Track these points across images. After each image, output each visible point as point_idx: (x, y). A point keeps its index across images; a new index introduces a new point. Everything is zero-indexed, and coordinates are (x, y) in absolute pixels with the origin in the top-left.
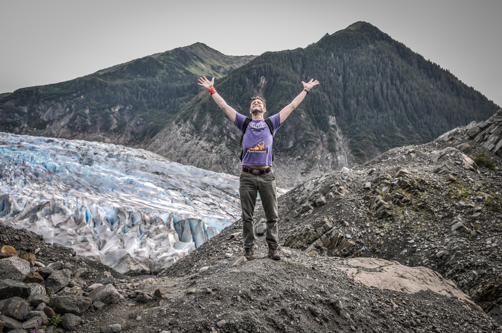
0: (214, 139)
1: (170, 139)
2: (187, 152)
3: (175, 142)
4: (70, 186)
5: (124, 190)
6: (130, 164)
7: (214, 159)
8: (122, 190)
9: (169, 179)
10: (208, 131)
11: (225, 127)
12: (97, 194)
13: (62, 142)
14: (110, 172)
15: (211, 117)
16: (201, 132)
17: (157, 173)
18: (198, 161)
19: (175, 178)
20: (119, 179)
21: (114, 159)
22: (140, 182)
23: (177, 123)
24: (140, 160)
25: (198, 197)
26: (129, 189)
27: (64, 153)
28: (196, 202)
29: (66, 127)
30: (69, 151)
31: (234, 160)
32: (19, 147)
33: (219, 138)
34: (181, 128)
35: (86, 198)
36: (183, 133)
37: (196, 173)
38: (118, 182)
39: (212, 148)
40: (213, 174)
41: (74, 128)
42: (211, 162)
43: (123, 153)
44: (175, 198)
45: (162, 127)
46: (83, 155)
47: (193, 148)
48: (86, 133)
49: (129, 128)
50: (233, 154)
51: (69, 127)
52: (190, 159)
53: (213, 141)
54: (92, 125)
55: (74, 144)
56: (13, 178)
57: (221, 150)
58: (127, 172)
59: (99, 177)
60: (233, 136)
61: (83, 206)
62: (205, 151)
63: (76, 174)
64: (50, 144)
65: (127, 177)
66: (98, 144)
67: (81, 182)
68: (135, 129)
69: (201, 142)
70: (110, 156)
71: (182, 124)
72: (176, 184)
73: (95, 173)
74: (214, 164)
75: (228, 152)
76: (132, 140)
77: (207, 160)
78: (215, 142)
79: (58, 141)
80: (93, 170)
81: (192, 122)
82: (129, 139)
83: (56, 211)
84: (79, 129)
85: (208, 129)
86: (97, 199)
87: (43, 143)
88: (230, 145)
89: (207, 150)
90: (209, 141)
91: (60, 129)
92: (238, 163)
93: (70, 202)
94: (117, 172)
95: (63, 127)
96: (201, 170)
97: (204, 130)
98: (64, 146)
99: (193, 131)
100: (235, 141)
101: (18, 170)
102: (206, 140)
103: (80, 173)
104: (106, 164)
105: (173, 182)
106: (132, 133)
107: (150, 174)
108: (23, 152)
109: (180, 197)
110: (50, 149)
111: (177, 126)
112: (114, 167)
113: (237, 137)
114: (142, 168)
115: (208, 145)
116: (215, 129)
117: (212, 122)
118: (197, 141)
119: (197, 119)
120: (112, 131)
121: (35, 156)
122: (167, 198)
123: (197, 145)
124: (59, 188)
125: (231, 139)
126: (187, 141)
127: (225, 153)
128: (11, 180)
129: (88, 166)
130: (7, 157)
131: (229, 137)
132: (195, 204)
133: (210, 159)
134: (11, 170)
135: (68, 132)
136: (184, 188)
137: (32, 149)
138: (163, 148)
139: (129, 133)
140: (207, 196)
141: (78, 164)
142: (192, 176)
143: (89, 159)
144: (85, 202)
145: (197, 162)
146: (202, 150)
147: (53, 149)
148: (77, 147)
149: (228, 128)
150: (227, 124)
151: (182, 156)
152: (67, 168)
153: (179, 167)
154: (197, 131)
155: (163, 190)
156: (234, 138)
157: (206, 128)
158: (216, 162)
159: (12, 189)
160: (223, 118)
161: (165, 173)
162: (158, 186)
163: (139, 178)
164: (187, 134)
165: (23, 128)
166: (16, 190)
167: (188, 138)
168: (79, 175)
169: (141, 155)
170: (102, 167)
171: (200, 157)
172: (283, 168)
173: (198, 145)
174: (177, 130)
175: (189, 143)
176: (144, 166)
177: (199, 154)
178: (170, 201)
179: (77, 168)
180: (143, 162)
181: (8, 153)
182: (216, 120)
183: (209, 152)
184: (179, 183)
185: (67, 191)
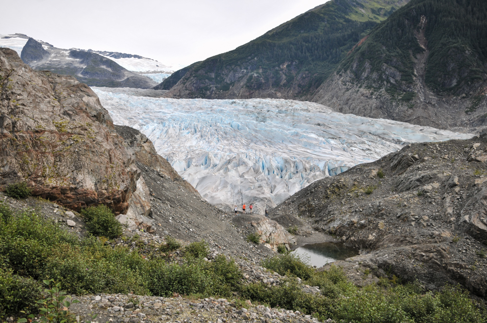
0: (373, 85)
1: (332, 89)
2: (348, 100)
3: (337, 92)
4: (250, 141)
5: (291, 141)
6: (296, 118)
7: (374, 105)
8: (290, 141)
9: (329, 129)
10: (367, 78)
11: (384, 72)
12: (270, 146)
13: (242, 102)
14: (280, 126)
15: (370, 64)
16: (361, 79)
17: (319, 125)
18: (358, 107)
19: (334, 128)
20: (287, 132)
21: (283, 115)
22: (305, 134)
23: (338, 73)
24: (305, 113)
25: (355, 144)
26: (295, 140)
27: (244, 113)
28: (354, 149)
29: (244, 87)
30: (248, 111)
31: (394, 104)
32: (211, 110)
33: (379, 84)
34: (342, 78)
35: (262, 150)
36: (344, 82)
37: (355, 122)
38: (286, 135)
39: (372, 94)
40: (370, 121)
41: (251, 86)
42: (371, 107)
43: (291, 108)
44: (334, 146)
45: (326, 78)
46: (259, 113)
47: (353, 95)
48: (261, 90)
49: (296, 82)
50: (393, 98)
51: (247, 86)
52: (351, 106)
53: (373, 87)
54: (265, 83)
55: (251, 102)
56: (210, 137)
57: (380, 96)
58: (294, 126)
59: (271, 131)
60: (392, 81)
61: (260, 158)
62: (365, 98)
63: (254, 130)
64: (233, 105)
65: (293, 130)
66: (270, 101)
67: (258, 137)
68: (301, 82)
69: (361, 89)
70: (280, 112)
71: (343, 74)
72: (336, 133)
73: (268, 129)
74: (374, 110)
75: (388, 96)
76: (299, 93)
77: (367, 106)
78: (375, 88)
79: (239, 102)
80: (266, 126)
81: (352, 71)
82: (296, 92)
83: (241, 164)
84: (255, 87)
85: (368, 76)
86: (271, 151)
87: (228, 105)
88: (390, 90)
89: (367, 97)
90: (369, 87)
91: (240, 89)
92: (398, 106)
93: (250, 154)
94: (285, 126)
95: (242, 87)
96: (359, 117)
97: (363, 78)
98: (244, 106)
99: (353, 79)
100: (394, 85)
101: (213, 131)
102: (366, 87)
103: (257, 129)
104: (277, 120)
105: (332, 131)
106: (299, 86)
107: (313, 126)
108: (214, 115)
109: (339, 145)
110: (233, 110)
111: (338, 76)
112: (283, 122)
113: (396, 81)
114: (306, 121)
115: (368, 91)
116: (375, 75)
117: (371, 69)
118: (357, 89)
119: (356, 67)
120: (282, 86)
121: (223, 118)
122: (327, 147)
123: (357, 93)
124: (242, 143)
125: (391, 83)
126: (348, 90)
127: (385, 98)
128: (209, 139)
129: (263, 123)
130: (204, 120)
131: (388, 82)
132: (352, 150)
133: (370, 105)
134: (208, 131)
135: (246, 91)
136: (343, 136)
137: (221, 111)
138: (326, 98)
139: (296, 86)
140: (363, 143)
141: (255, 122)
142: (350, 125)
143: (263, 116)
144: (261, 153)
145: (358, 109)
146: (362, 97)
147: (236, 110)
148: (254, 106)
149: (387, 73)
150: (386, 69)
151: (343, 105)
152: (247, 126)
153: (339, 117)
154: (357, 79)
155: (323, 140)
156: (394, 83)
157: (365, 76)
158: (376, 108)
159: (210, 146)
160: (382, 64)
161: (326, 124)
162: (320, 136)
163: (304, 130)
164: (347, 83)
165: (213, 91)
166: (213, 147)
167: (349, 87)
168: (256, 131)
169: (306, 108)
170: (274, 123)
171: (361, 104)
172: (446, 108)
173: (359, 92)
174: (338, 80)
175: (350, 91)
176: (308, 119)
177: (359, 101)
178: (330, 149)
179: (254, 125)
180: (307, 116)
181: (205, 117)
182: (375, 66)
183: (369, 98)
184: (338, 132)
185: (248, 145)
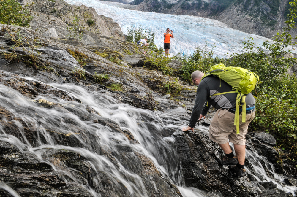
0: (254, 14)
1: (230, 14)
2: (238, 21)
3: (232, 16)
4: (179, 39)
5: (201, 42)
6: (206, 29)
7: (252, 25)
8: (200, 42)
9: (223, 38)
10: (251, 9)
11: (261, 7)
12: (189, 44)
13: (177, 17)
14: (196, 33)
15: (254, 1)
16: (247, 10)
17: (218, 34)
18: (243, 26)
19: (226, 37)
20: (199, 37)
21: (199, 26)
22: (209, 39)
23: (235, 4)
24: (211, 27)
25: (236, 47)
26: (203, 42)
27: (178, 23)
28: (234, 50)
29: (180, 7)
30: (180, 22)
31: (263, 26)
32: (160, 20)
33: (257, 14)
34: (237, 8)
35: (184, 45)
36: (237, 10)
37: (238, 35)
38: (199, 38)
39: (252, 19)
40: (247, 35)
41: (184, 7)
42: (250, 27)
43: (204, 23)
44: (224, 47)
45: (227, 6)
46: (185, 24)
47: (241, 19)
48: (189, 10)
49: (210, 7)
50: (264, 23)
51: (182, 7)
52: (239, 25)
53: (253, 15)
54: (192, 6)
55: (183, 17)
56: (157, 35)
57: (257, 21)
58: (204, 33)
59: (191, 35)
60: (265, 13)
61: (182, 49)
62: (248, 21)
63: (182, 34)
64: (172, 18)
65: (203, 36)
66: (193, 18)
67: (183, 38)
68: (213, 7)
69: (246, 16)
70: (197, 25)
71: (238, 5)
72: (226, 40)
73: (189, 34)
74: (251, 28)
75: (261, 22)
76: (211, 14)
77: (248, 26)
78: (254, 16)
79: (176, 16)
80: (189, 32)
81: (243, 4)
82: (209, 13)
83: (172, 52)
84: (186, 8)
85: (252, 8)
86: (189, 46)
87: (170, 18)
88: (263, 18)
89: (249, 20)
90: (251, 15)
91: (177, 8)
92: (265, 28)
93: (178, 47)
94: (199, 33)
95: (179, 8)
96: (241, 32)
97: (249, 9)
98: (178, 19)
99: (243, 9)
100: (266, 15)
101: (159, 32)
102: (249, 15)
103: (183, 33)
104: (195, 29)
105: (225, 39)
106: (211, 10)
107: (214, 34)
108: (161, 23)
109: (226, 47)
110: (172, 21)
111: (234, 6)
112: (198, 30)
113: (267, 13)
114: (211, 32)
115: (250, 17)
116: (256, 8)
117: (254, 4)
118: (244, 15)
119: (246, 2)
120: (201, 9)
121: (166, 25)
122: (220, 47)
123: (243, 18)
124: (174, 40)
125: (264, 14)
126: (238, 15)
127: (259, 22)
128: (157, 36)
129: (187, 30)
130: (155, 26)
131: (263, 13)
132: (233, 50)
133: (249, 26)
134: (157, 31)
135: (181, 10)
136: (230, 42)
137: (165, 21)
138: (225, 18)
139: (210, 10)
140: (240, 47)
141: (183, 29)
142: (235, 36)
143: (188, 26)
144: (184, 47)
145: (242, 27)
146: (246, 20)
147: (173, 21)
148: (183, 20)
149: (263, 8)
150: (263, 5)
151: (234, 24)
152: (178, 31)
153: (230, 31)
154: (245, 9)
155: (219, 43)
156: (266, 14)
157: (250, 8)
158: (253, 27)
159: (157, 40)
160: (261, 1)
161: (222, 34)
162: (217, 40)
163: (209, 37)
164: (239, 11)
165: (162, 8)
166: (158, 41)
167: (239, 13)
168: (183, 34)
169: (212, 24)
170: (193, 31)
171: (244, 24)
172: (293, 32)
173: (244, 17)
174: (234, 8)
175: (240, 16)
176: (212, 30)
177: (244, 22)
178: (221, 49)
179: (182, 31)
180: (212, 28)
181: (156, 23)
182: (257, 3)
183: (250, 22)
184: (227, 39)
185: (177, 42)
